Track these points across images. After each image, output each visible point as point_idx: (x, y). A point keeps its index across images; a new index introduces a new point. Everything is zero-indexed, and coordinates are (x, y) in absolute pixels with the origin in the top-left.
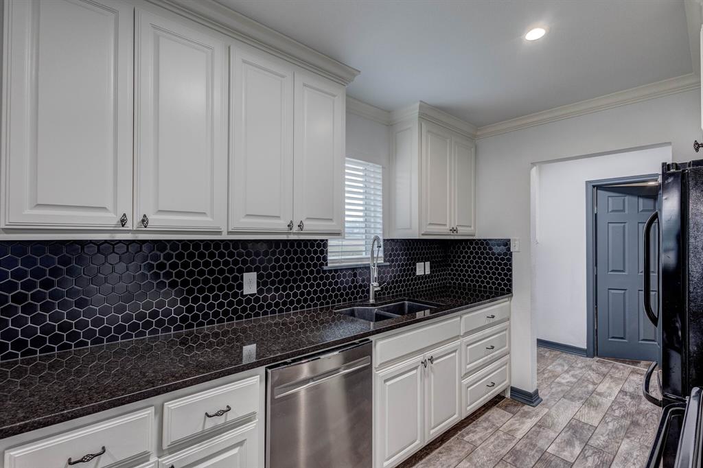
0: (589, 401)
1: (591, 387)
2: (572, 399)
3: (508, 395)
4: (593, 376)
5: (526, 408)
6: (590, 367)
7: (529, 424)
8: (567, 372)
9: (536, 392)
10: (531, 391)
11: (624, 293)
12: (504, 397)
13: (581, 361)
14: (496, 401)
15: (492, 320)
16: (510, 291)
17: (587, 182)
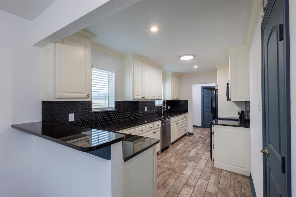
0: (202, 134)
1: (202, 132)
2: (199, 134)
3: (187, 134)
4: (203, 131)
5: (191, 136)
6: (202, 129)
7: (192, 138)
8: (197, 131)
9: (193, 133)
10: (192, 132)
11: (209, 113)
12: (186, 135)
13: (200, 129)
14: (185, 135)
15: (185, 117)
16: (188, 112)
17: (202, 87)
